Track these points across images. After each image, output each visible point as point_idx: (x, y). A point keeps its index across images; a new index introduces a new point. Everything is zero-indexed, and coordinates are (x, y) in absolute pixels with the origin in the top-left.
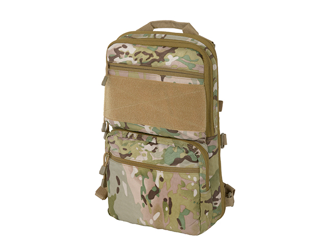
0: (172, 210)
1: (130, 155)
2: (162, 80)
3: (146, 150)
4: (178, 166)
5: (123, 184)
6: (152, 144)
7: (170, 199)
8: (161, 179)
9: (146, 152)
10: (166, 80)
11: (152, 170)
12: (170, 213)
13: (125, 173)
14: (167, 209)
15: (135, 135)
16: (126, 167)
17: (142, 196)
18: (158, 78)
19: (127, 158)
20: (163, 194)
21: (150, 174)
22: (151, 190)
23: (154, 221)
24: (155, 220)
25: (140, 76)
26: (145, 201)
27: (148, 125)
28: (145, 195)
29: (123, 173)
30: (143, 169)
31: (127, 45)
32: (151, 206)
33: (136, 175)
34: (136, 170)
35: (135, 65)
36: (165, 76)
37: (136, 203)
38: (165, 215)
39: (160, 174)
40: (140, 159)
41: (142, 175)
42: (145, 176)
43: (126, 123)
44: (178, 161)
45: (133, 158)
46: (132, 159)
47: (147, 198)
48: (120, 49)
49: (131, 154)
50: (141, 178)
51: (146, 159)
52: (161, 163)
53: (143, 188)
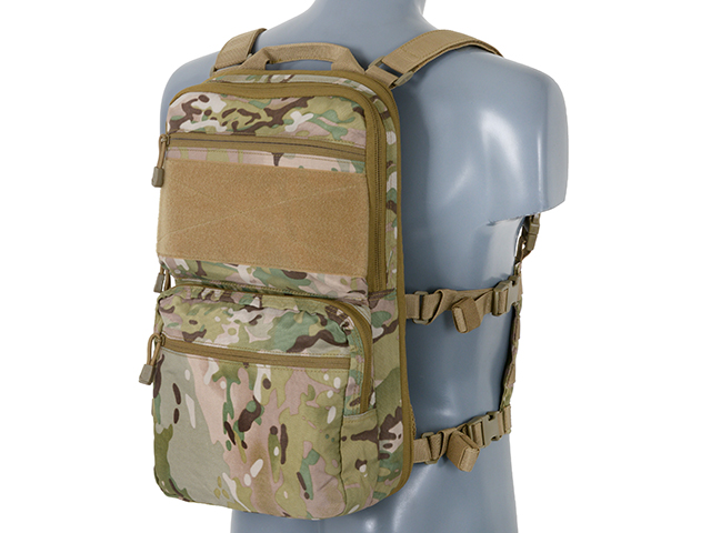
0: (287, 452)
1: (202, 334)
2: (276, 164)
3: (237, 322)
4: (305, 353)
5: (187, 400)
6: (250, 309)
7: (283, 427)
8: (267, 384)
9: (237, 326)
10: (283, 162)
11: (246, 365)
12: (283, 461)
13: (192, 375)
14: (277, 451)
15: (218, 293)
16: (193, 361)
17: (227, 425)
18: (268, 160)
19: (198, 341)
20: (269, 419)
21: (243, 374)
22: (245, 410)
23: (253, 479)
24: (254, 476)
25: (230, 156)
26: (232, 436)
27: (245, 263)
28: (232, 423)
29: (188, 377)
30: (229, 365)
31: (208, 95)
32: (244, 445)
33: (215, 378)
34: (214, 366)
35: (221, 135)
36: (282, 154)
37: (214, 442)
38: (273, 465)
39: (263, 371)
40: (224, 341)
41: (227, 377)
42: (231, 377)
43: (199, 263)
44: (303, 343)
45: (209, 341)
46: (207, 342)
47: (237, 428)
48: (193, 105)
49: (205, 331)
50: (223, 384)
51: (235, 339)
52: (266, 348)
53: (228, 408)
